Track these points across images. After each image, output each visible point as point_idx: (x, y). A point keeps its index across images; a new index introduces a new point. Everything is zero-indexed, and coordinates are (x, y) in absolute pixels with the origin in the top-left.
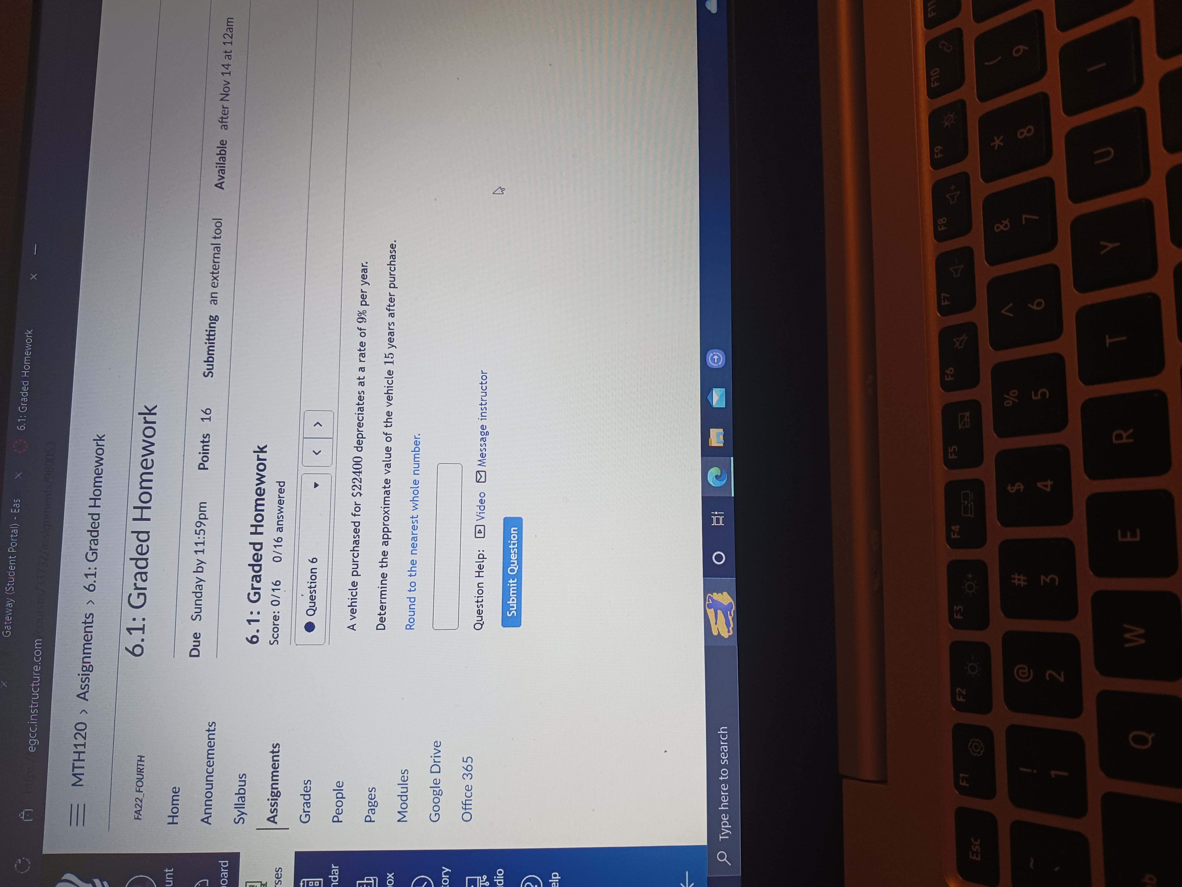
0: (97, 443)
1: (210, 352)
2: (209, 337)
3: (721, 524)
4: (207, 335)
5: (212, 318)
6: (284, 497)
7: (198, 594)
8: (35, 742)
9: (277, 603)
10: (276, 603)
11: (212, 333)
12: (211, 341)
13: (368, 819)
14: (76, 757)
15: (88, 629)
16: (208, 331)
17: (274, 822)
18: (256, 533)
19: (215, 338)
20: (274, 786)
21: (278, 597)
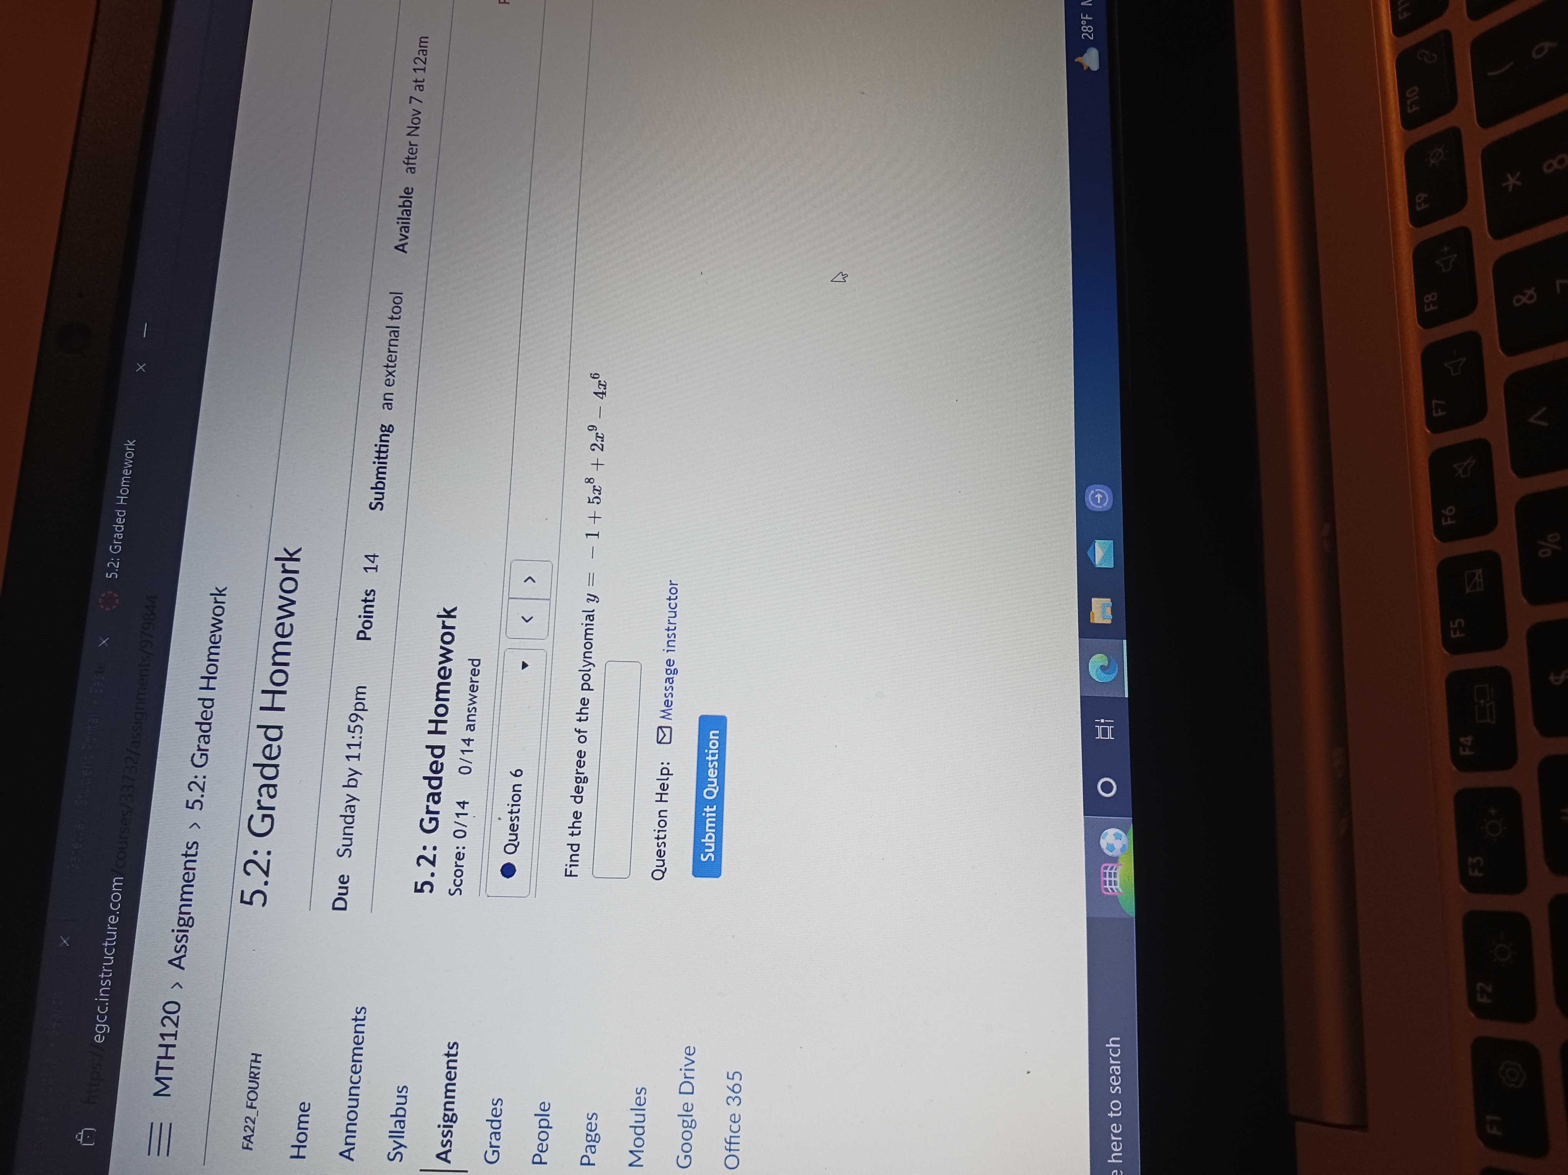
0: (215, 598)
1: (380, 476)
2: (379, 455)
3: (1110, 737)
4: (377, 451)
5: (384, 429)
6: (478, 682)
7: (349, 818)
8: (105, 1028)
9: (462, 834)
10: (460, 834)
11: (383, 449)
12: (381, 460)
13: (585, 1160)
14: (162, 1052)
15: (189, 865)
16: (378, 446)
17: (446, 1160)
18: (436, 732)
19: (387, 455)
20: (448, 1106)
21: (464, 825)
